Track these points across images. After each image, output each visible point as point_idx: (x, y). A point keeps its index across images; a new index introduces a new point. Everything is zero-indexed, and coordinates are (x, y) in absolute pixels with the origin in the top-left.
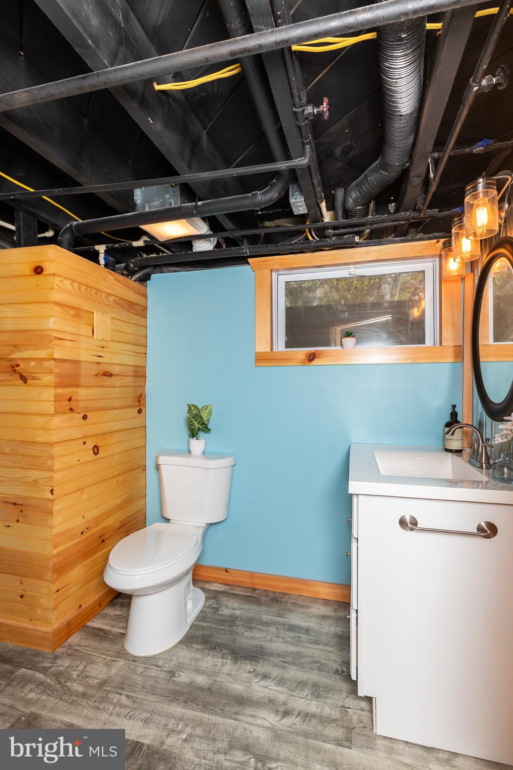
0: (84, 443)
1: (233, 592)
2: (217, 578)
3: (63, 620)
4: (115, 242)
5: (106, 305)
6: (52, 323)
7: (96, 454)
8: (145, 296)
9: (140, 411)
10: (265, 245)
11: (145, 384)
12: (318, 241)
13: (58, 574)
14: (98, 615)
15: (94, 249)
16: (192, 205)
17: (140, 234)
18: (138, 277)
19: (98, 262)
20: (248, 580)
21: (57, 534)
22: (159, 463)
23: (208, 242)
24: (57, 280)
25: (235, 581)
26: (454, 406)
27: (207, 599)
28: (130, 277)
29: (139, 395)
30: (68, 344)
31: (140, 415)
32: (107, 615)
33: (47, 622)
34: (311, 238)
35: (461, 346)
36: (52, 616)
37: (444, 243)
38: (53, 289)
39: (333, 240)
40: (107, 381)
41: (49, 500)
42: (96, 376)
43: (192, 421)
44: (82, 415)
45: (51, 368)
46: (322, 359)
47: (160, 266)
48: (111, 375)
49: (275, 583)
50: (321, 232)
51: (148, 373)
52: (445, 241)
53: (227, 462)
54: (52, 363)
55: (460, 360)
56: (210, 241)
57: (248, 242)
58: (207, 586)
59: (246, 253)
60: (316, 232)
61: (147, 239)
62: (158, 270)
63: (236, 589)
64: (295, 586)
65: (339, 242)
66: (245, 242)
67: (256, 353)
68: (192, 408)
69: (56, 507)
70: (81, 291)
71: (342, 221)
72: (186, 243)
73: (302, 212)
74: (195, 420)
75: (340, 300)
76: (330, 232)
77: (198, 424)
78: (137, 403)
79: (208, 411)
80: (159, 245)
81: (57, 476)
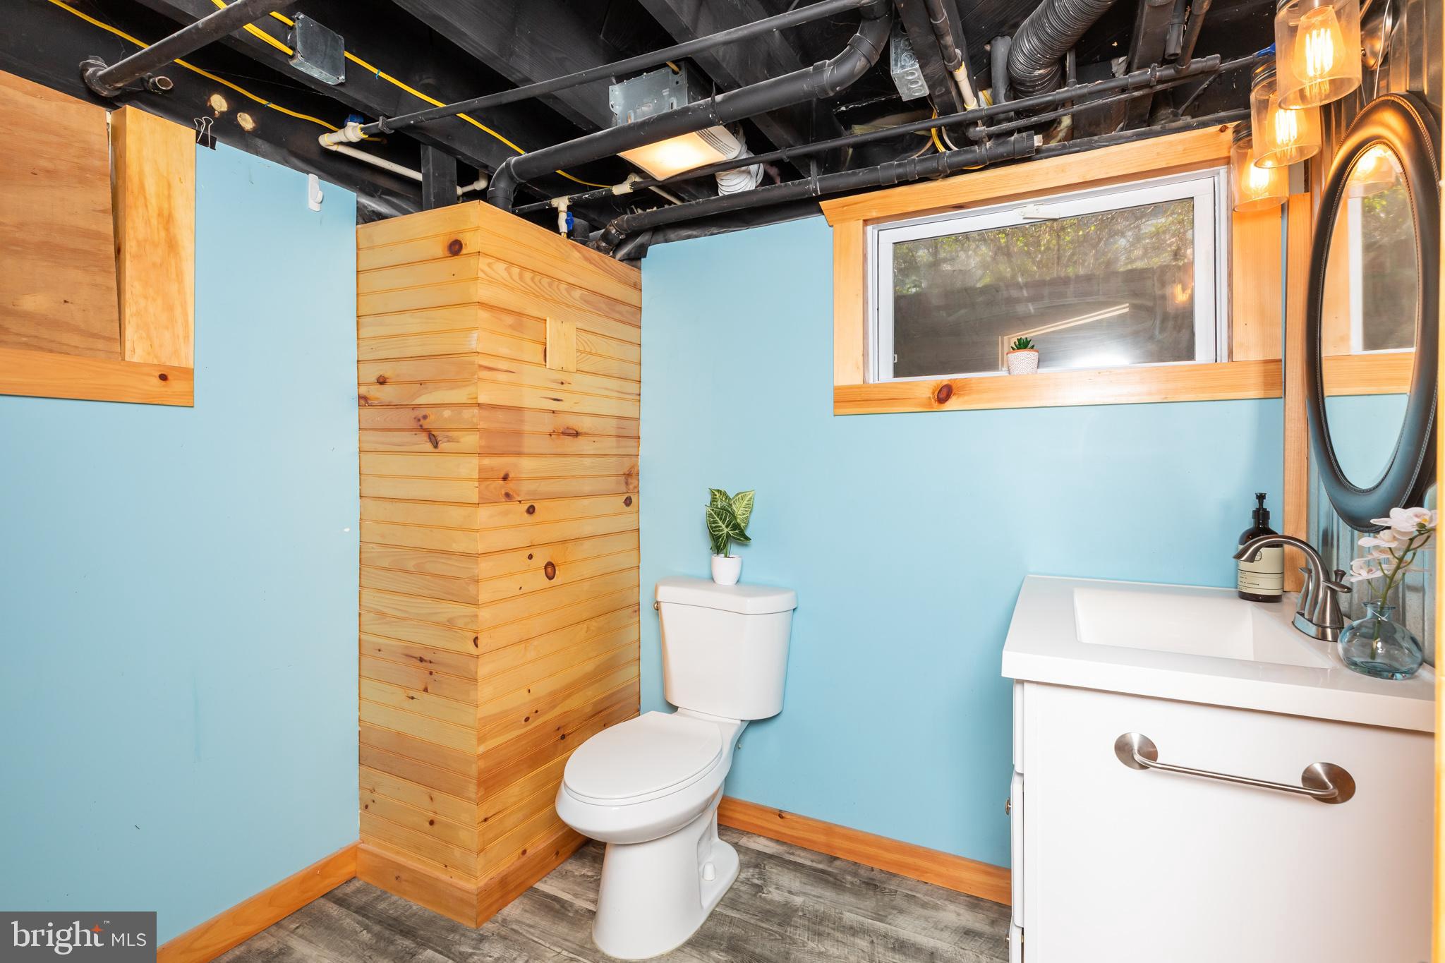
0: (530, 557)
1: (792, 858)
2: (763, 828)
3: (494, 873)
4: (584, 189)
5: (568, 306)
6: (475, 341)
7: (551, 578)
8: (637, 287)
9: (628, 502)
10: (850, 172)
11: (639, 450)
12: (957, 153)
13: (486, 789)
14: (554, 871)
15: (550, 205)
16: (706, 104)
17: (624, 169)
18: (625, 254)
19: (555, 228)
20: (822, 838)
21: (483, 718)
22: (659, 600)
23: (744, 176)
24: (483, 263)
25: (797, 838)
26: (1261, 497)
27: (743, 866)
28: (611, 254)
29: (626, 470)
30: (502, 377)
31: (628, 509)
32: (569, 874)
33: (470, 874)
34: (941, 149)
35: (1281, 361)
36: (477, 863)
37: (1237, 130)
38: (477, 279)
39: (988, 146)
40: (570, 444)
41: (471, 656)
42: (550, 435)
43: (715, 522)
44: (526, 506)
45: (475, 420)
46: (966, 398)
47: (662, 230)
48: (577, 434)
49: (872, 851)
50: (960, 133)
51: (644, 432)
52: (1237, 126)
53: (782, 601)
54: (476, 411)
55: (1277, 393)
56: (749, 173)
57: (819, 167)
58: (744, 841)
59: (815, 191)
60: (952, 134)
61: (638, 179)
62: (660, 237)
63: (797, 853)
64: (910, 860)
65: (1001, 150)
66: (813, 168)
67: (837, 389)
68: (718, 495)
69: (483, 670)
70: (524, 283)
71: (1004, 103)
72: (704, 180)
73: (917, 95)
74: (721, 519)
75: (1014, 276)
76: (980, 131)
77: (727, 527)
78: (623, 488)
79: (745, 502)
80: (659, 187)
81: (485, 614)
